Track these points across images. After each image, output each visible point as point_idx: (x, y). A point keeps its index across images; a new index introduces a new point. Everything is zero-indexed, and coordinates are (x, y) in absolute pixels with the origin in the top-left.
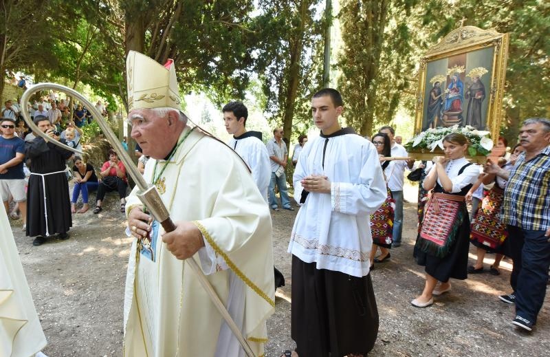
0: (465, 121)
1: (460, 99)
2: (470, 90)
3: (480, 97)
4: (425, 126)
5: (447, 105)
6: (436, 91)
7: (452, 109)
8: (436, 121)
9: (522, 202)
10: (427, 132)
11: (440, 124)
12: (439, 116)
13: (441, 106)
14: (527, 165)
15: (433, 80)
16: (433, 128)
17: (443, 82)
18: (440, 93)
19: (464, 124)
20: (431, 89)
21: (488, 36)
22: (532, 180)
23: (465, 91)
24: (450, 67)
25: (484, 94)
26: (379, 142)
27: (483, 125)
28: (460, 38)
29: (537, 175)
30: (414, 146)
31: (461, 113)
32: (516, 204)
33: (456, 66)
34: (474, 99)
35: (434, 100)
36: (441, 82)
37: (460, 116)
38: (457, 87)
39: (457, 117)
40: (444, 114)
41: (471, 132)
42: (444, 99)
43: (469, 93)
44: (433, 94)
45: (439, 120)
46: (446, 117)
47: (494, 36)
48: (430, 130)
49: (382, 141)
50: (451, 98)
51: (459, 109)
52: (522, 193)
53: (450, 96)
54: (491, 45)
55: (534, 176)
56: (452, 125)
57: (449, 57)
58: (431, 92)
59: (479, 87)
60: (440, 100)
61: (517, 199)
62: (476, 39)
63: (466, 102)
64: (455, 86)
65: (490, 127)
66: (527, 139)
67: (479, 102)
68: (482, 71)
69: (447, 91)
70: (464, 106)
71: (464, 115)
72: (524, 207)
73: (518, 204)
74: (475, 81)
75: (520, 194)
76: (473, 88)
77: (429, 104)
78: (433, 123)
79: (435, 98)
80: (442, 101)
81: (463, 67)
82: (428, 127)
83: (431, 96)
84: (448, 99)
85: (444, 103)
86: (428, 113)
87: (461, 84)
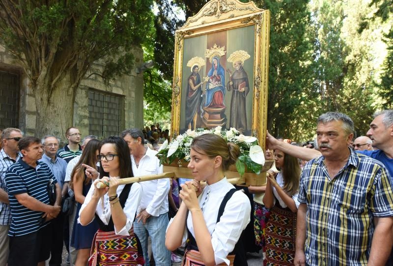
0: (228, 122)
1: (221, 91)
2: (232, 79)
3: (243, 89)
4: (183, 127)
5: (208, 100)
6: (195, 78)
7: (213, 105)
8: (195, 120)
9: (345, 245)
10: (185, 135)
11: (201, 125)
12: (199, 113)
13: (201, 99)
14: (336, 183)
15: (191, 64)
16: (192, 129)
17: (202, 67)
18: (199, 82)
19: (228, 126)
20: (190, 75)
21: (248, 11)
22: (351, 208)
23: (227, 80)
24: (209, 48)
25: (247, 85)
26: (109, 154)
27: (248, 129)
28: (219, 11)
29: (357, 201)
30: (169, 155)
31: (224, 111)
32: (337, 249)
33: (215, 46)
34: (238, 92)
35: (193, 91)
36: (200, 66)
37: (222, 114)
38: (218, 75)
39: (219, 116)
40: (205, 111)
41: (236, 137)
42: (204, 89)
43: (231, 83)
44: (191, 82)
45: (199, 119)
46: (207, 115)
47: (254, 12)
48: (189, 132)
49: (113, 152)
50: (212, 89)
51: (222, 105)
52: (343, 231)
53: (211, 86)
54: (252, 22)
55: (352, 203)
56: (215, 127)
57: (208, 34)
58: (188, 80)
59: (241, 76)
60: (200, 90)
61: (337, 240)
62: (235, 13)
63: (228, 94)
64: (215, 73)
65: (257, 131)
66: (329, 145)
67: (243, 96)
68: (244, 56)
69: (207, 79)
70: (226, 101)
71: (227, 113)
72: (347, 252)
73: (340, 247)
74: (238, 68)
75: (341, 232)
76: (236, 76)
77: (187, 95)
78: (192, 123)
79: (194, 88)
80: (202, 92)
81: (223, 48)
82: (187, 128)
83: (189, 84)
84: (208, 90)
85: (204, 96)
86: (187, 108)
87: (222, 70)
